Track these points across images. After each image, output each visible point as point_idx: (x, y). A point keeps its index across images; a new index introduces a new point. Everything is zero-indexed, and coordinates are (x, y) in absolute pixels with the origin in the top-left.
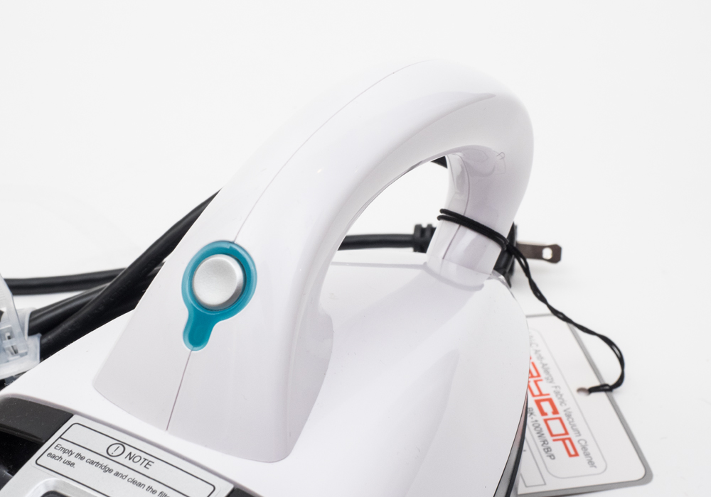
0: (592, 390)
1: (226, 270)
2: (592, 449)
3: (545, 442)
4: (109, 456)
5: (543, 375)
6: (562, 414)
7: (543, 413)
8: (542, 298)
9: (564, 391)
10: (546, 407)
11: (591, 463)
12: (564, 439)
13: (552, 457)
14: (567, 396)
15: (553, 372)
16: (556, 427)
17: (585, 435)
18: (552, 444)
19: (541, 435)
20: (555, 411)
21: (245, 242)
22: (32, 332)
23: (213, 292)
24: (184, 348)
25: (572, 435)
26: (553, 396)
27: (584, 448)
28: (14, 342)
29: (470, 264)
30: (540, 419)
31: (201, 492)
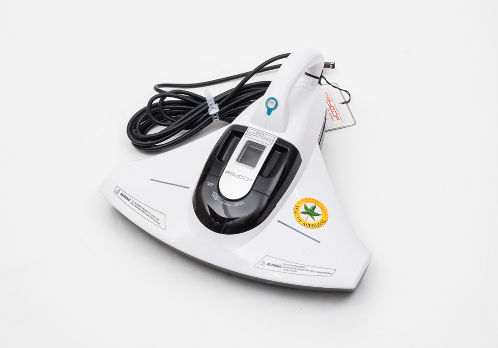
0: (343, 103)
1: (273, 102)
2: (342, 118)
3: (332, 117)
4: (256, 134)
5: (331, 100)
6: (336, 110)
7: (331, 110)
8: (330, 84)
9: (336, 104)
10: (332, 108)
11: (342, 121)
12: (336, 116)
13: (334, 121)
14: (337, 105)
15: (334, 99)
16: (334, 113)
17: (341, 115)
18: (333, 118)
19: (331, 115)
20: (334, 109)
21: (275, 97)
22: (215, 103)
23: (271, 106)
24: (267, 115)
25: (338, 115)
26: (333, 106)
27: (341, 118)
28: (212, 106)
29: (312, 85)
30: (330, 111)
31: (273, 139)
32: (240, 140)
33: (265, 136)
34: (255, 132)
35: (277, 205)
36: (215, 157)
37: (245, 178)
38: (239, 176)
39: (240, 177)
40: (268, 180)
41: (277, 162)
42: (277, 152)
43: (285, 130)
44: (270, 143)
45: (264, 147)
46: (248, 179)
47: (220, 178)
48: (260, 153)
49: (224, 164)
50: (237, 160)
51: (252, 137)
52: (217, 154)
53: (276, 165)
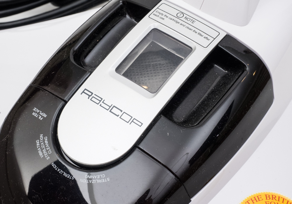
4: (178, 17)
31: (215, 35)
32: (135, 25)
33: (196, 24)
34: (175, 13)
35: (192, 199)
36: (68, 53)
37: (125, 117)
38: (110, 108)
39: (114, 110)
40: (182, 131)
41: (213, 92)
42: (219, 70)
43: (245, 21)
44: (205, 43)
45: (187, 50)
46: (132, 120)
47: (66, 102)
48: (176, 62)
49: (85, 72)
50: (118, 69)
51: (167, 21)
52: (77, 47)
53: (208, 98)
